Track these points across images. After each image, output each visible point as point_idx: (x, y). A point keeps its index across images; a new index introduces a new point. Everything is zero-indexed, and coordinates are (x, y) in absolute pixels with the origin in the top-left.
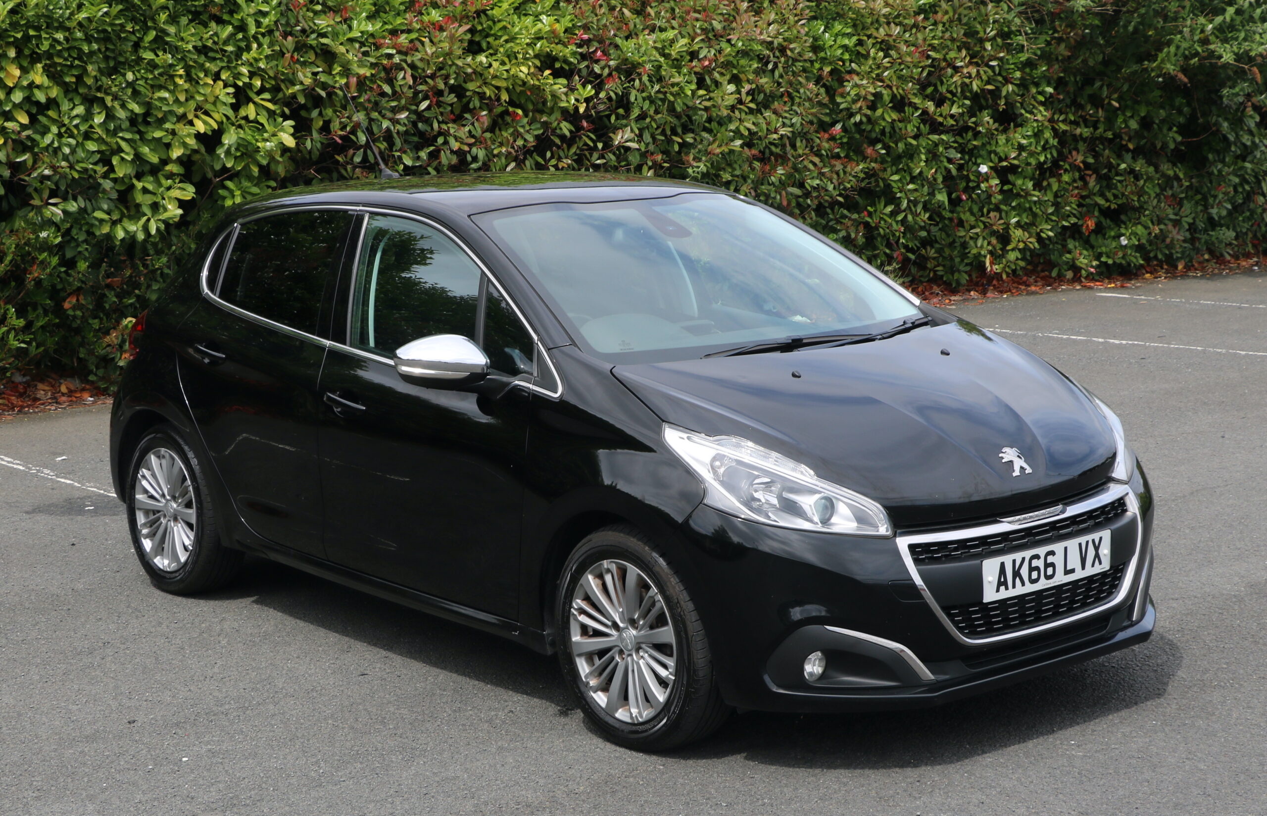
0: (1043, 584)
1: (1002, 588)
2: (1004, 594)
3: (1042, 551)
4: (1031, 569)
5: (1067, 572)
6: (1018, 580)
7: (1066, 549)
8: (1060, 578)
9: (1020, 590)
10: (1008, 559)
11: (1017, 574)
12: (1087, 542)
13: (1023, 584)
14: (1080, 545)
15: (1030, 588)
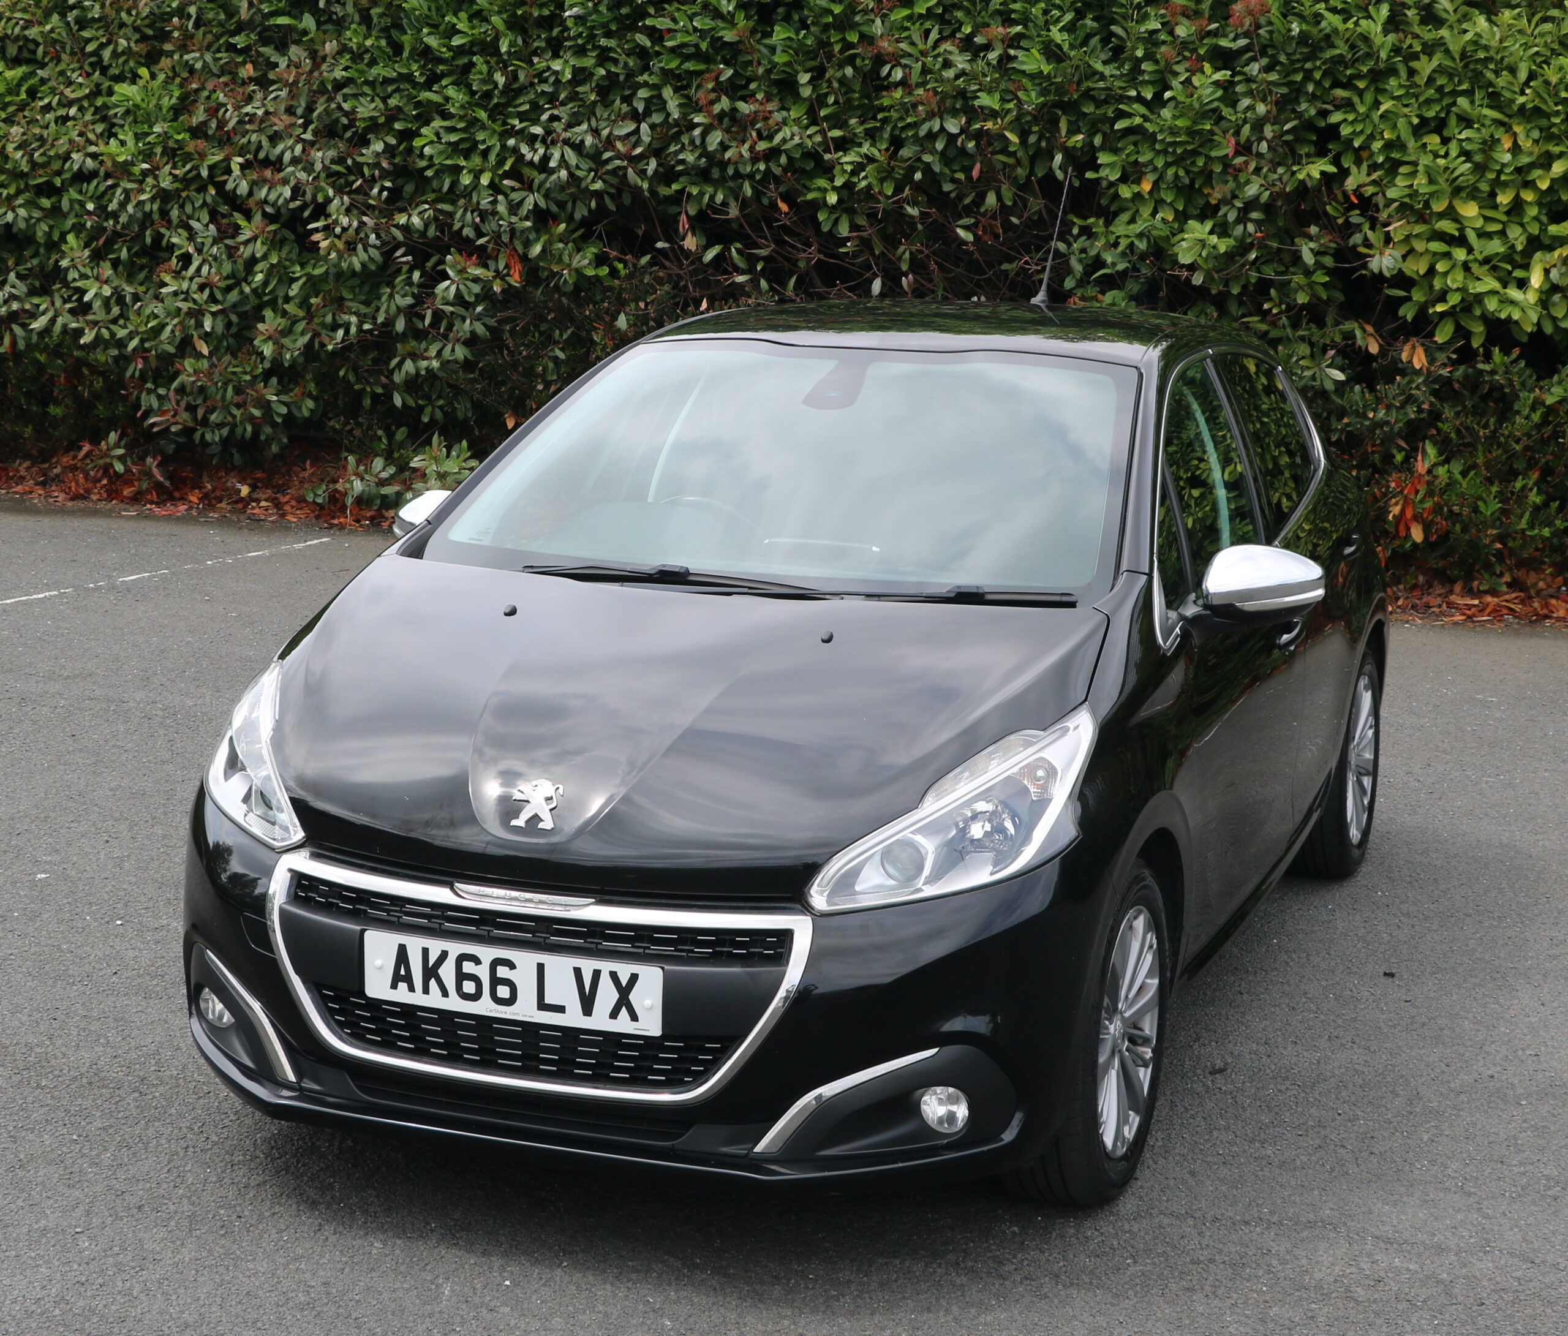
0: (485, 1007)
1: (403, 986)
2: (402, 995)
3: (487, 953)
4: (461, 977)
5: (542, 1006)
6: (433, 983)
7: (541, 967)
8: (525, 1010)
9: (434, 1000)
10: (415, 944)
11: (431, 972)
12: (597, 974)
13: (445, 993)
14: (578, 972)
15: (454, 1004)
